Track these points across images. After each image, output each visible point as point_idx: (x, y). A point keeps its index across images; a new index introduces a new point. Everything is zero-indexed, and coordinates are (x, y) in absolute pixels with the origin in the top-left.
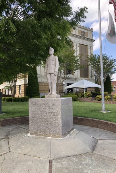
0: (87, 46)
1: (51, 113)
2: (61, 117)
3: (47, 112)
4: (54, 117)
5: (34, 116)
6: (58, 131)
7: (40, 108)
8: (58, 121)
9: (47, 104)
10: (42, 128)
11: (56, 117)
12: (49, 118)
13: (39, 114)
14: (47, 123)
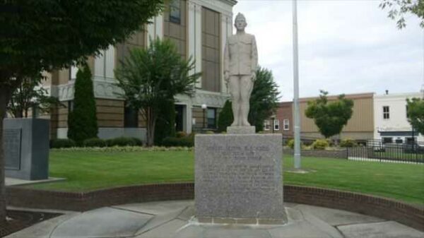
0: (219, 13)
1: (255, 169)
2: (282, 177)
3: (245, 166)
4: (264, 178)
5: (210, 176)
6: (274, 208)
7: (227, 156)
8: (274, 185)
9: (246, 147)
10: (232, 203)
11: (269, 178)
12: (251, 181)
13: (225, 172)
14: (247, 193)
